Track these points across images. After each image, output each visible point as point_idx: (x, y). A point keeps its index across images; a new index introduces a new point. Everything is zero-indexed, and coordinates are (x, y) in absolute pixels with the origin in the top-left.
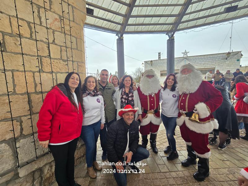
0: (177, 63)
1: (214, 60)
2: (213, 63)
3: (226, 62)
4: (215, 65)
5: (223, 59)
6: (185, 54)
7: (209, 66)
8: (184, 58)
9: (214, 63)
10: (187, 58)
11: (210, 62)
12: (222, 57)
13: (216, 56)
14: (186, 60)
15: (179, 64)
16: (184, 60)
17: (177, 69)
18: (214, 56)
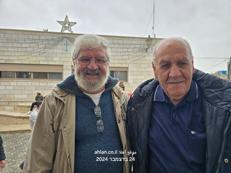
0: (45, 48)
1: (125, 50)
2: (124, 57)
3: (147, 58)
4: (128, 61)
5: (141, 50)
6: (67, 25)
7: (117, 61)
8: (64, 36)
9: (127, 57)
10: (71, 36)
11: (119, 54)
12: (139, 46)
13: (129, 42)
14: (69, 42)
15: (51, 51)
16: (64, 42)
17: (46, 63)
18: (125, 42)
